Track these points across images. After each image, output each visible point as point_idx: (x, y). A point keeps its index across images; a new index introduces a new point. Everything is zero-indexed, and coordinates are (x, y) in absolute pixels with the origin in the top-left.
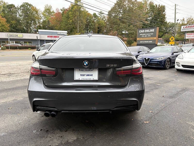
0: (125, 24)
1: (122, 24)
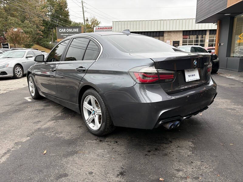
0: (16, 18)
1: (11, 18)
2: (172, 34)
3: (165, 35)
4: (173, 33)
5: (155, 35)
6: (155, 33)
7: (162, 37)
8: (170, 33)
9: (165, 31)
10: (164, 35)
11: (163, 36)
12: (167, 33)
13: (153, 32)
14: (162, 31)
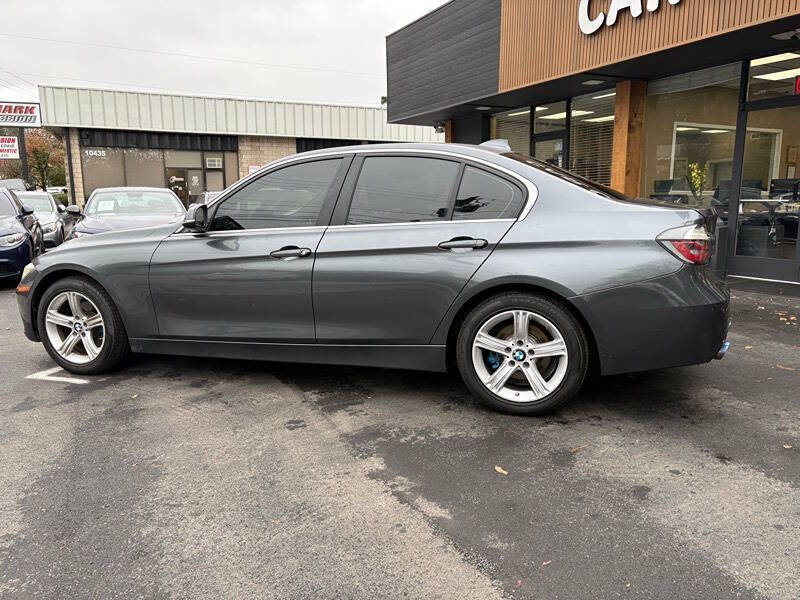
2: (265, 148)
3: (243, 147)
4: (266, 144)
5: (209, 148)
6: (209, 139)
7: (233, 155)
8: (257, 144)
9: (243, 136)
10: (240, 148)
11: (236, 150)
12: (250, 144)
13: (203, 136)
14: (231, 136)
